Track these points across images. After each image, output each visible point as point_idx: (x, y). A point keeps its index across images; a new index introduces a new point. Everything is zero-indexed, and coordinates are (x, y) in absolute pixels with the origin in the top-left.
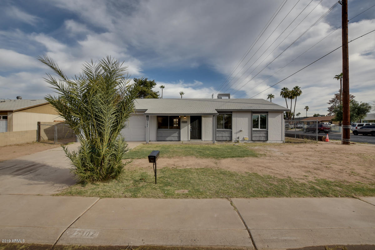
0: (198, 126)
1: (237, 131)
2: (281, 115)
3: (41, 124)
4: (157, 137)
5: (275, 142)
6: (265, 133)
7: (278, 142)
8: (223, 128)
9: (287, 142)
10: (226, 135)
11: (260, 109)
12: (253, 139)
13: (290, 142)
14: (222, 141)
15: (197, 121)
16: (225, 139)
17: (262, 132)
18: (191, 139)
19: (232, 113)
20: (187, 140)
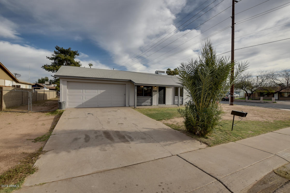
0: (163, 94)
1: (186, 98)
4: (138, 102)
15: (162, 91)
20: (156, 105)
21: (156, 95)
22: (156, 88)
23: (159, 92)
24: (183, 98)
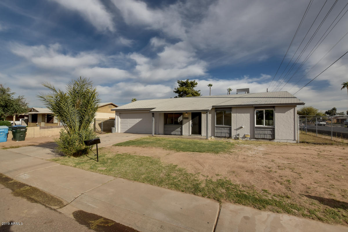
0: (198, 122)
1: (238, 128)
2: (293, 109)
3: (96, 120)
4: (165, 131)
5: (286, 141)
6: (271, 130)
7: (289, 141)
8: (223, 125)
9: (303, 142)
10: (225, 131)
11: (266, 103)
12: (256, 136)
13: (307, 143)
14: (221, 137)
15: (197, 117)
16: (224, 136)
17: (266, 129)
18: (192, 134)
19: (231, 109)
20: (188, 135)
21: (188, 122)
22: (186, 114)
23: (192, 119)
24: (231, 127)
